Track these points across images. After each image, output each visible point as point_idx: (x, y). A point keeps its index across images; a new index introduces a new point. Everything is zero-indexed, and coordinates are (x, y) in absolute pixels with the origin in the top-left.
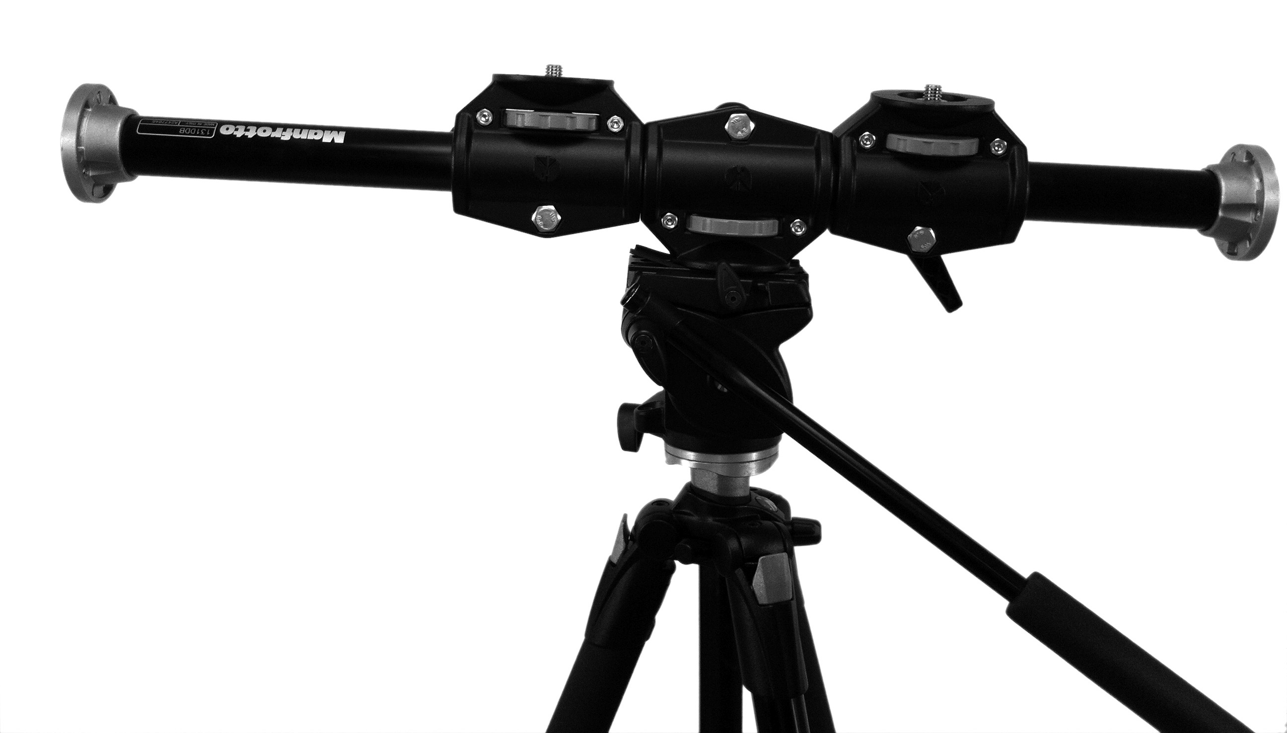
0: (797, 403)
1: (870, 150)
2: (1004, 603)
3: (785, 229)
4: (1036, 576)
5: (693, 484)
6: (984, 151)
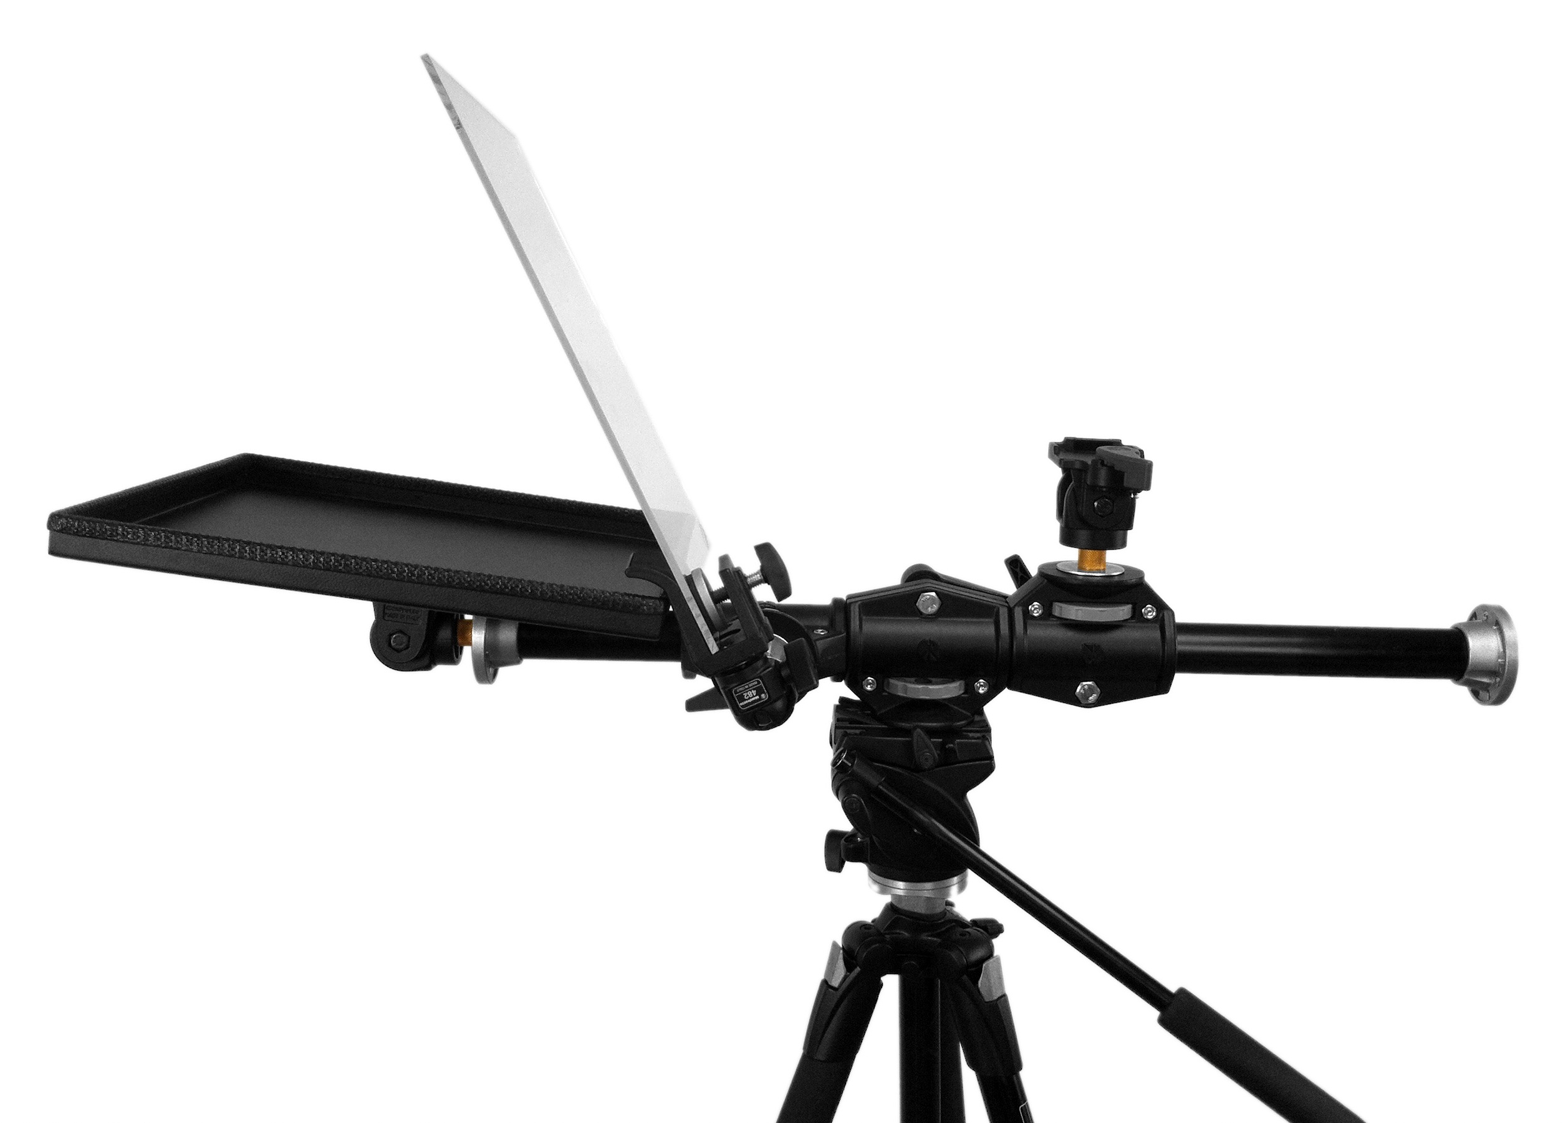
0: (983, 846)
1: (1040, 617)
2: (1155, 1013)
3: (970, 689)
4: (1183, 992)
5: (895, 904)
6: (1137, 615)
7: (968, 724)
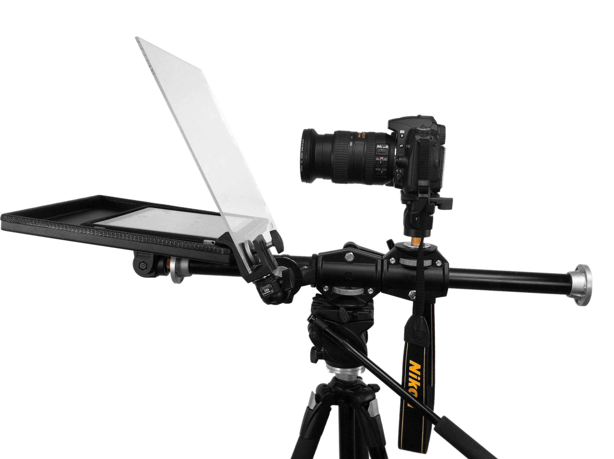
0: (369, 356)
1: (394, 264)
3: (366, 292)
4: (444, 418)
5: (337, 377)
6: (434, 264)
7: (364, 306)
